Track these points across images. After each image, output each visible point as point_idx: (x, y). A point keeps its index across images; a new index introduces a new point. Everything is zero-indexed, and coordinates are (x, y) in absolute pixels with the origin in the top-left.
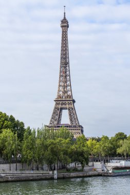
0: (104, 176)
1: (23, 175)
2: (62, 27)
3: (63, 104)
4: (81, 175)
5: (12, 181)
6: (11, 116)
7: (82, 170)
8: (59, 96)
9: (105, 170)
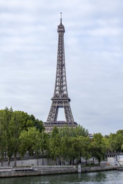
0: (119, 170)
1: (53, 169)
2: (59, 31)
3: (59, 102)
4: (100, 169)
5: (44, 175)
6: (32, 116)
7: (98, 165)
8: (56, 95)
9: (118, 164)
